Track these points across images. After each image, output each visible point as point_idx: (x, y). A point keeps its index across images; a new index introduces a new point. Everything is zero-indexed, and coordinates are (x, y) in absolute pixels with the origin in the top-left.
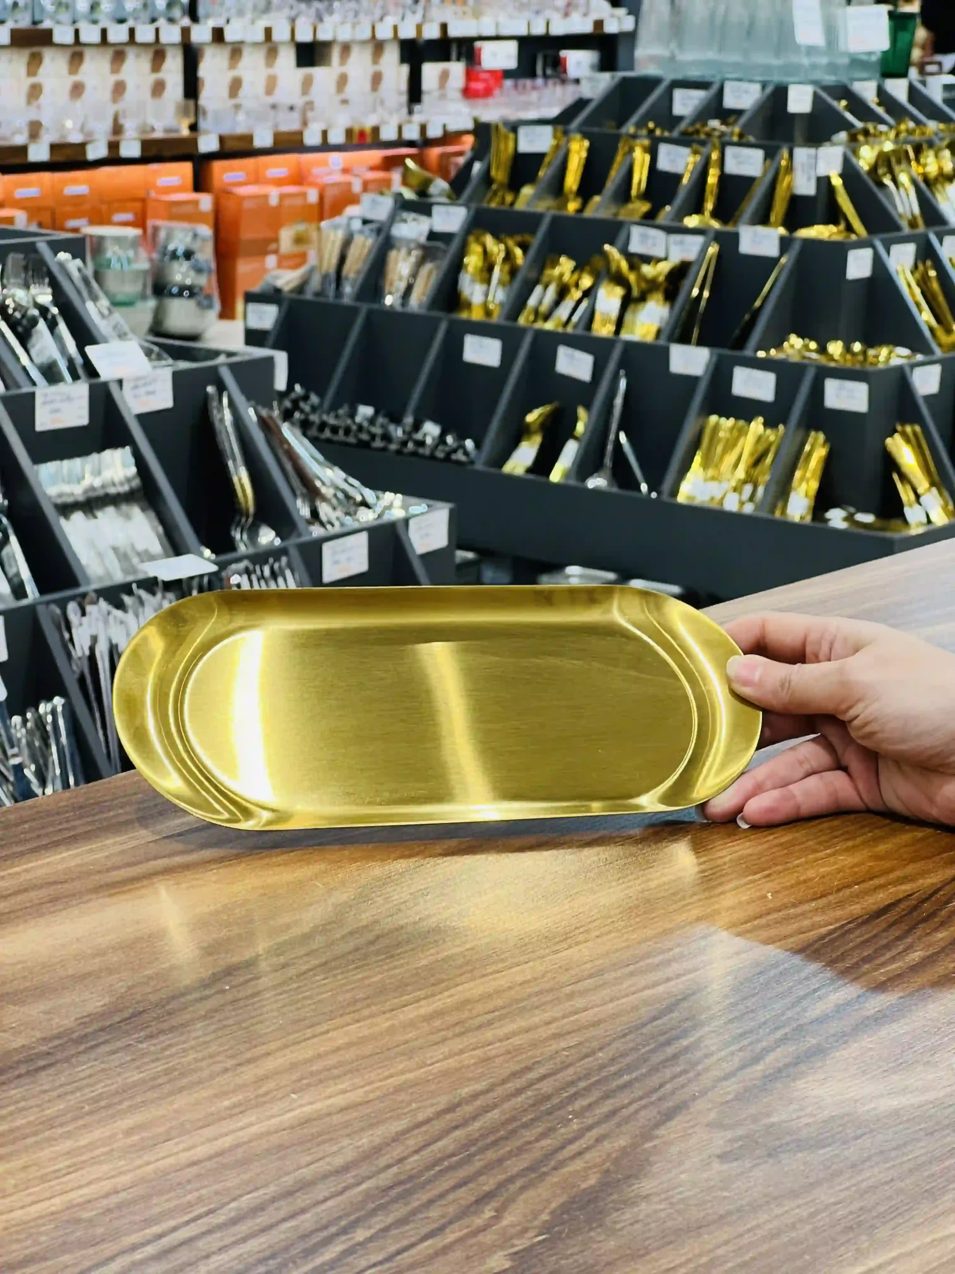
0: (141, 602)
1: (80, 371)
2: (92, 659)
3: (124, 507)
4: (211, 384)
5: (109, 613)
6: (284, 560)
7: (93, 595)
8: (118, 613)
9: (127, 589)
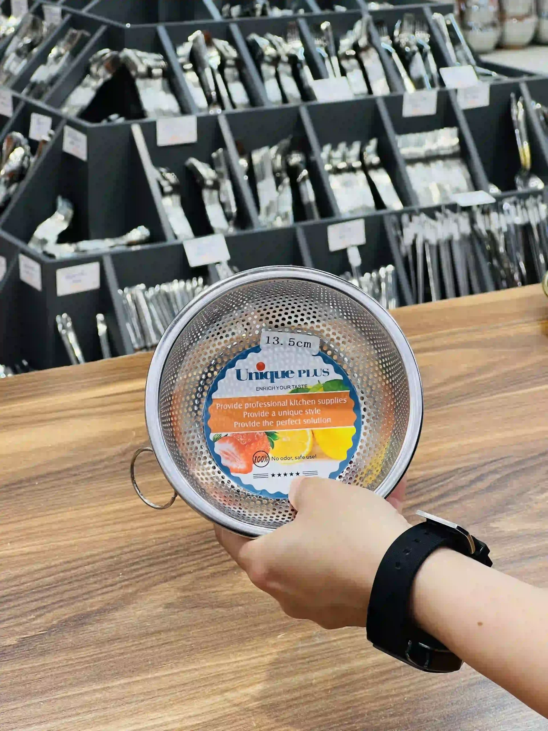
0: (446, 216)
1: (436, 82)
2: (414, 246)
3: (449, 162)
4: (514, 92)
5: (425, 222)
6: (540, 197)
7: (417, 211)
8: (432, 222)
9: (438, 209)
